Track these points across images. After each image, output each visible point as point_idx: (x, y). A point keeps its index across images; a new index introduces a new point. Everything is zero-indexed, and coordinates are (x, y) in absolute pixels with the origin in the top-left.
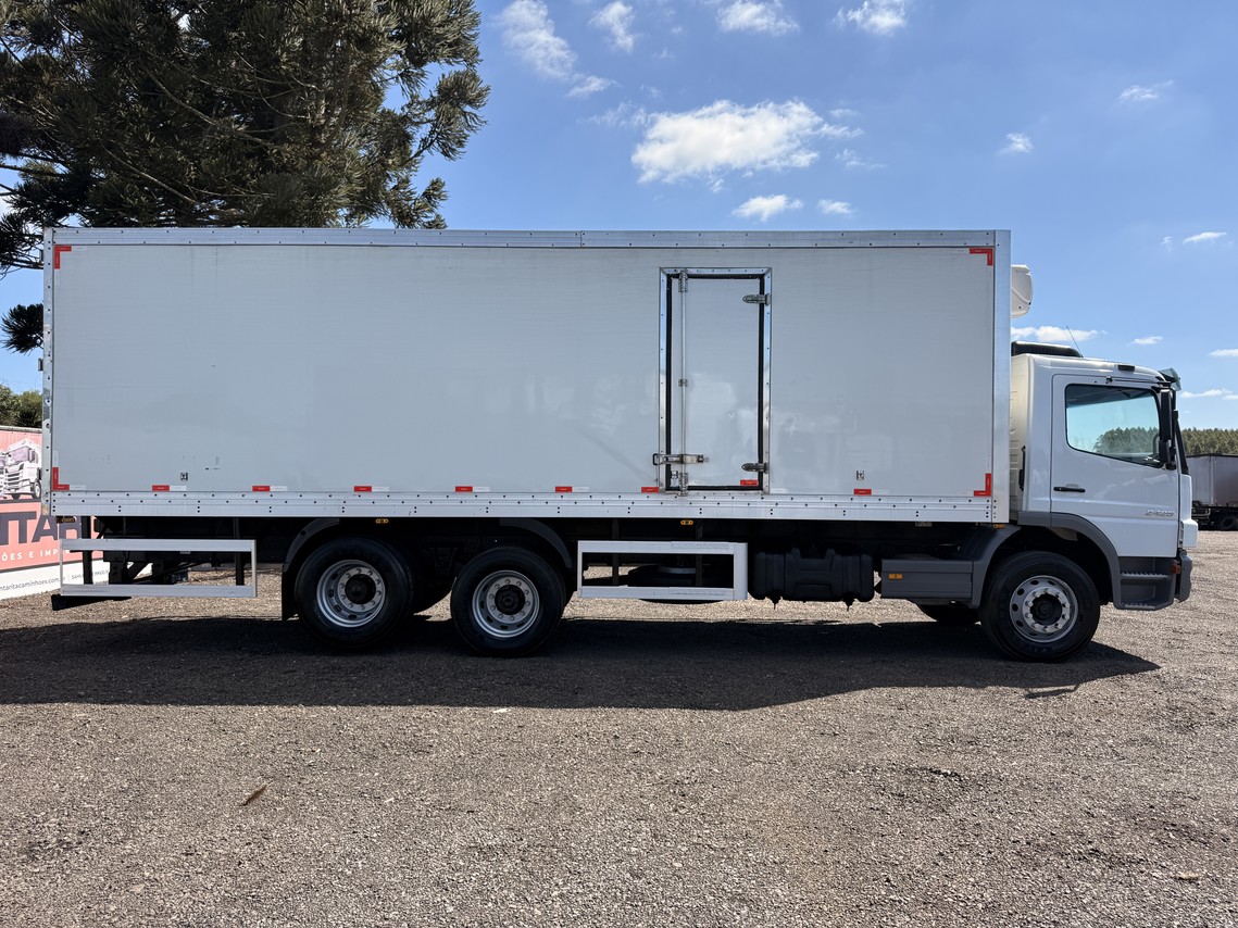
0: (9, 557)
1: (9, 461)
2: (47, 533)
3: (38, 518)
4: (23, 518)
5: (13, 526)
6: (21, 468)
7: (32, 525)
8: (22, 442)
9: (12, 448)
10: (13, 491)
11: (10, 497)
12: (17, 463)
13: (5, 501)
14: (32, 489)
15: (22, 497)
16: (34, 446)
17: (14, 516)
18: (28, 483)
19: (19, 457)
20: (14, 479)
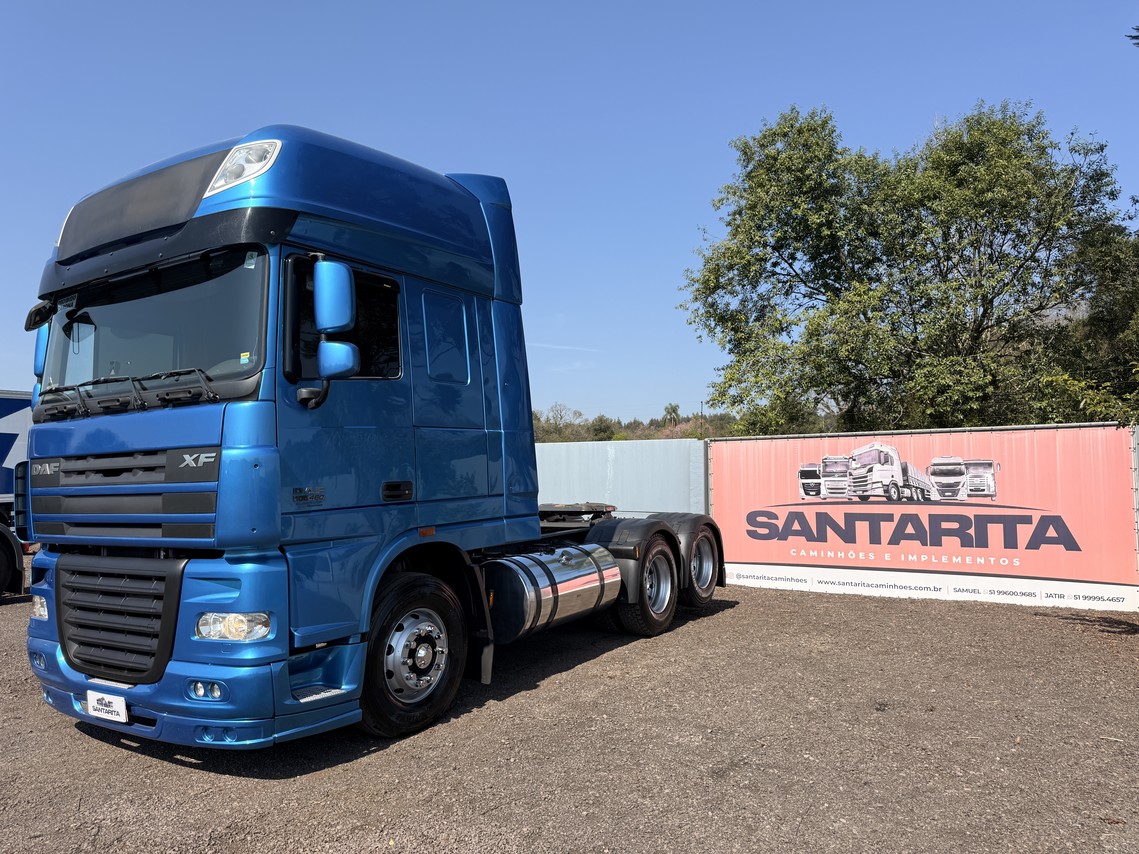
0: (857, 555)
1: (854, 465)
2: (910, 537)
3: (896, 519)
4: (875, 521)
6: (870, 470)
7: (887, 529)
8: (869, 445)
9: (856, 453)
10: (860, 493)
11: (857, 499)
12: (864, 466)
13: (850, 502)
14: (885, 491)
15: (871, 499)
16: (886, 449)
17: (862, 517)
18: (880, 485)
19: (866, 460)
20: (861, 481)
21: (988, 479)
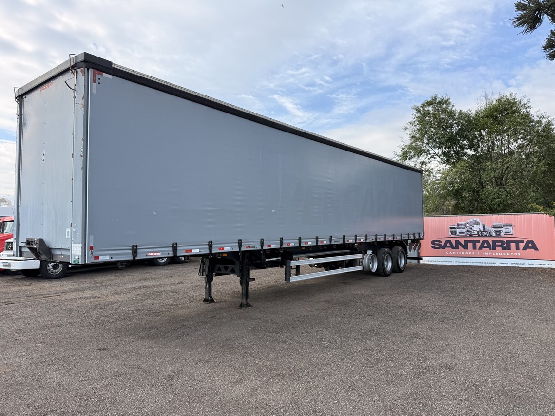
0: (469, 253)
1: (467, 225)
3: (481, 242)
4: (474, 242)
5: (470, 245)
6: (473, 227)
7: (478, 245)
8: (472, 219)
9: (468, 221)
10: (469, 234)
11: (468, 236)
12: (471, 225)
13: (466, 237)
15: (473, 236)
16: (478, 220)
17: (470, 241)
18: (476, 231)
19: (472, 223)
20: (470, 230)
21: (510, 229)
